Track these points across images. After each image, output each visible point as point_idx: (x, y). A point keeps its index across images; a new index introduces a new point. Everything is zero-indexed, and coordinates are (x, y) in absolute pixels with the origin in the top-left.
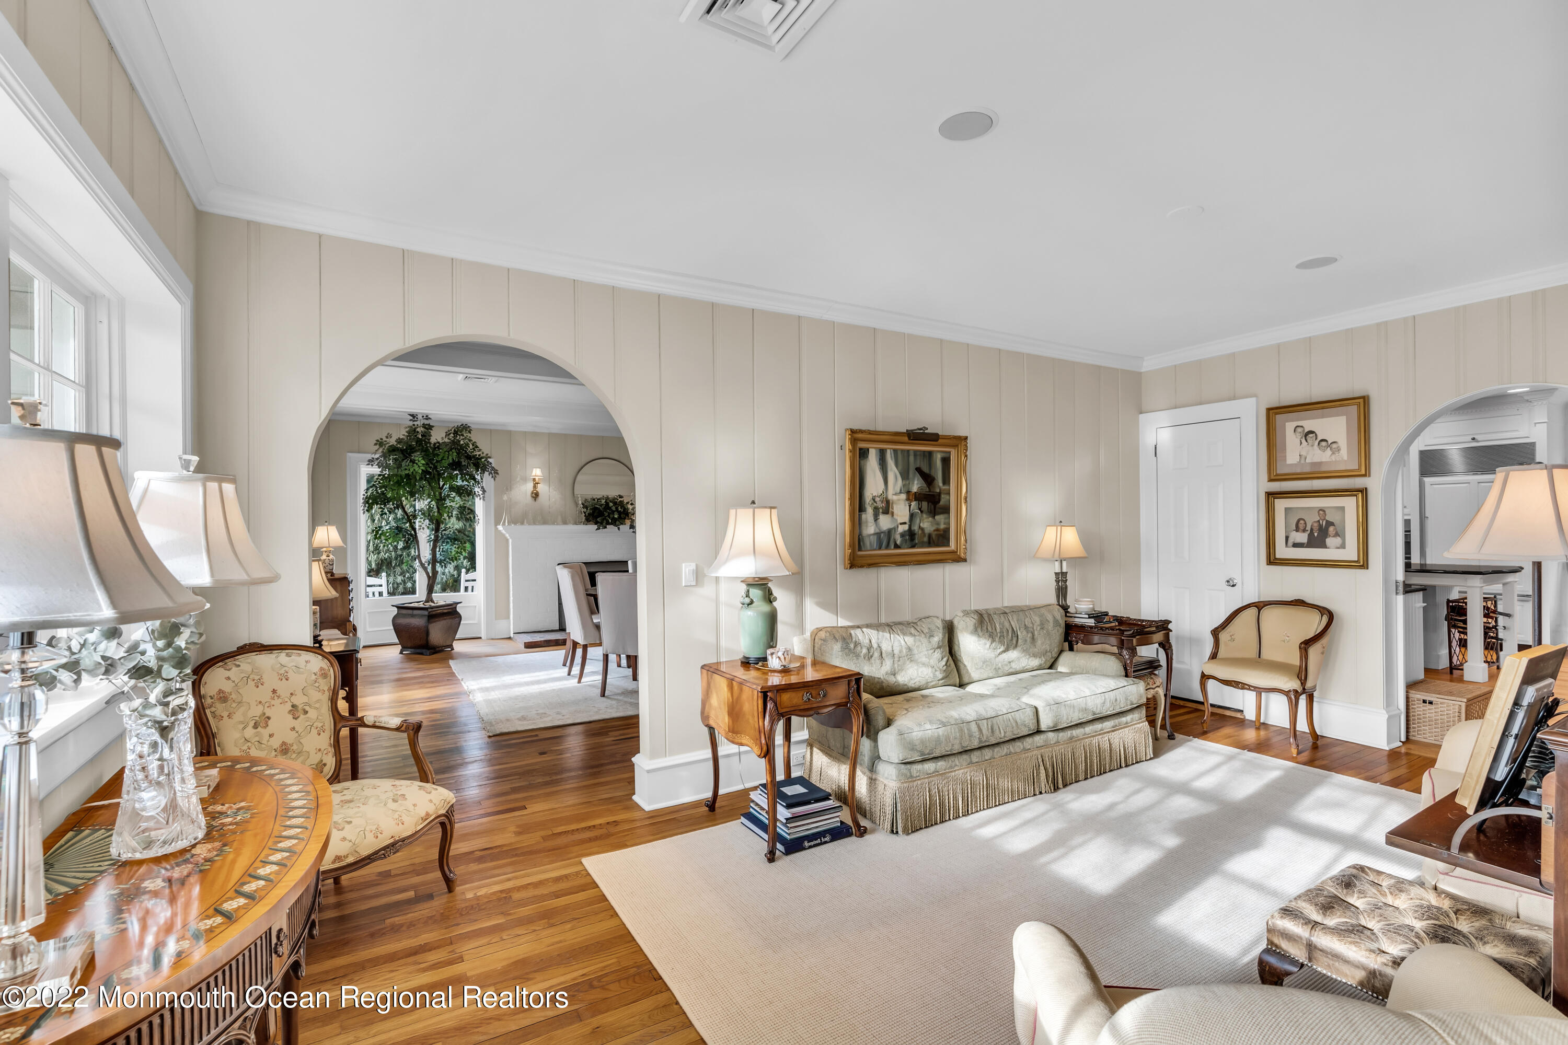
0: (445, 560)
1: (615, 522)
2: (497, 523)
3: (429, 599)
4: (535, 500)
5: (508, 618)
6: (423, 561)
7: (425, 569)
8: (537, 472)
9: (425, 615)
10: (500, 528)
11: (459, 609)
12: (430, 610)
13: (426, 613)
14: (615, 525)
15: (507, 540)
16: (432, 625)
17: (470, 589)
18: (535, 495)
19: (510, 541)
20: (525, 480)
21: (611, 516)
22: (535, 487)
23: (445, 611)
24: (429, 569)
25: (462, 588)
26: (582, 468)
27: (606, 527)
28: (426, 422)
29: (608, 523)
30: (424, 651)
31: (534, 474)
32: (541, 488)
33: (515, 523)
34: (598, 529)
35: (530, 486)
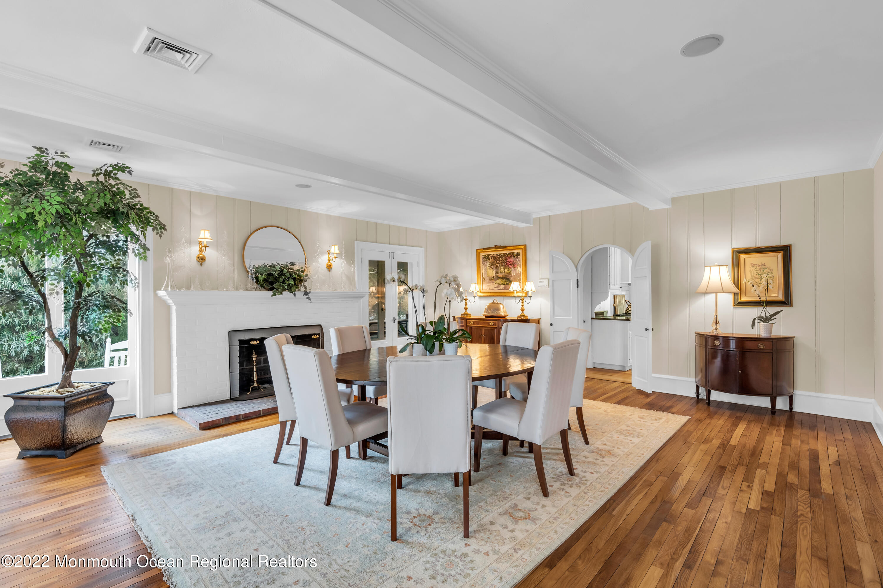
0: (90, 333)
1: (290, 289)
2: (157, 287)
3: (66, 382)
4: (201, 265)
5: (170, 390)
6: (56, 333)
7: (60, 344)
8: (205, 235)
9: (60, 407)
10: (162, 293)
11: (110, 391)
12: (67, 400)
13: (62, 403)
14: (291, 291)
15: (169, 307)
16: (72, 417)
17: (116, 360)
18: (202, 260)
19: (174, 309)
20: (190, 242)
21: (287, 282)
22: (201, 251)
23: (90, 397)
24: (67, 343)
25: (107, 361)
26: (251, 234)
27: (281, 293)
28: (61, 159)
29: (284, 289)
30: (58, 452)
31: (201, 236)
32: (209, 253)
33: (180, 288)
34: (274, 295)
35: (195, 250)
